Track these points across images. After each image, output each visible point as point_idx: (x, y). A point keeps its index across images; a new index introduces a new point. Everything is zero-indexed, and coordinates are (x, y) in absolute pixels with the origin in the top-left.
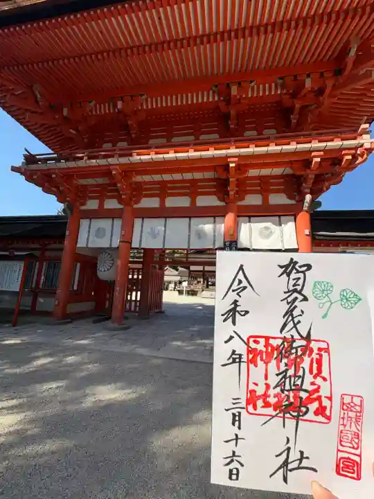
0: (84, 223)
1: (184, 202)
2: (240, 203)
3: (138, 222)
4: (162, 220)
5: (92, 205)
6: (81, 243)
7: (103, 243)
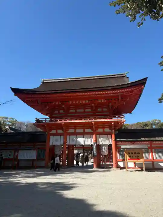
0: (51, 137)
1: (82, 131)
2: (97, 131)
3: (68, 136)
4: (75, 136)
5: (54, 131)
6: (51, 143)
7: (58, 143)
